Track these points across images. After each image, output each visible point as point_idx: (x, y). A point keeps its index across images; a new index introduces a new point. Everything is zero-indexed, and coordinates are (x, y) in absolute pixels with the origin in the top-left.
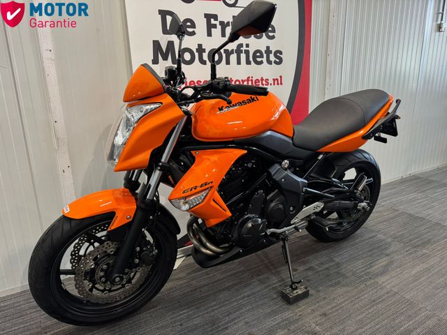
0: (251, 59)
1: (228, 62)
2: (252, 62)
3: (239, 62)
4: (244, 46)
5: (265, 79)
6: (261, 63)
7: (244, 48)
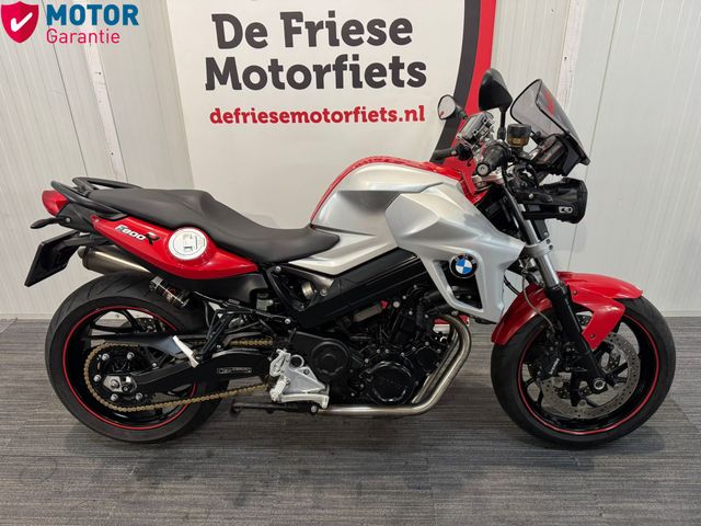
0: (362, 78)
1: (320, 85)
2: (365, 84)
3: (340, 84)
4: (350, 58)
5: (388, 110)
6: (382, 84)
7: (350, 61)
